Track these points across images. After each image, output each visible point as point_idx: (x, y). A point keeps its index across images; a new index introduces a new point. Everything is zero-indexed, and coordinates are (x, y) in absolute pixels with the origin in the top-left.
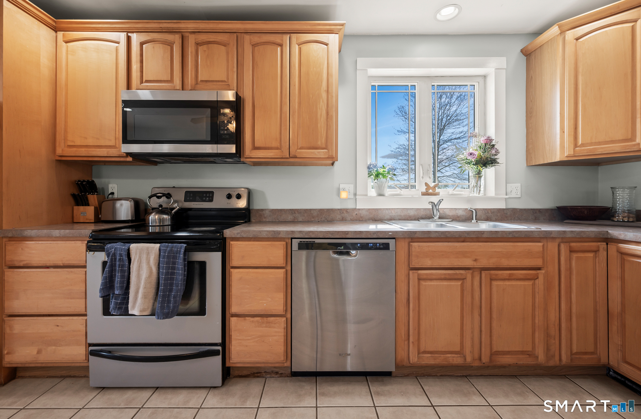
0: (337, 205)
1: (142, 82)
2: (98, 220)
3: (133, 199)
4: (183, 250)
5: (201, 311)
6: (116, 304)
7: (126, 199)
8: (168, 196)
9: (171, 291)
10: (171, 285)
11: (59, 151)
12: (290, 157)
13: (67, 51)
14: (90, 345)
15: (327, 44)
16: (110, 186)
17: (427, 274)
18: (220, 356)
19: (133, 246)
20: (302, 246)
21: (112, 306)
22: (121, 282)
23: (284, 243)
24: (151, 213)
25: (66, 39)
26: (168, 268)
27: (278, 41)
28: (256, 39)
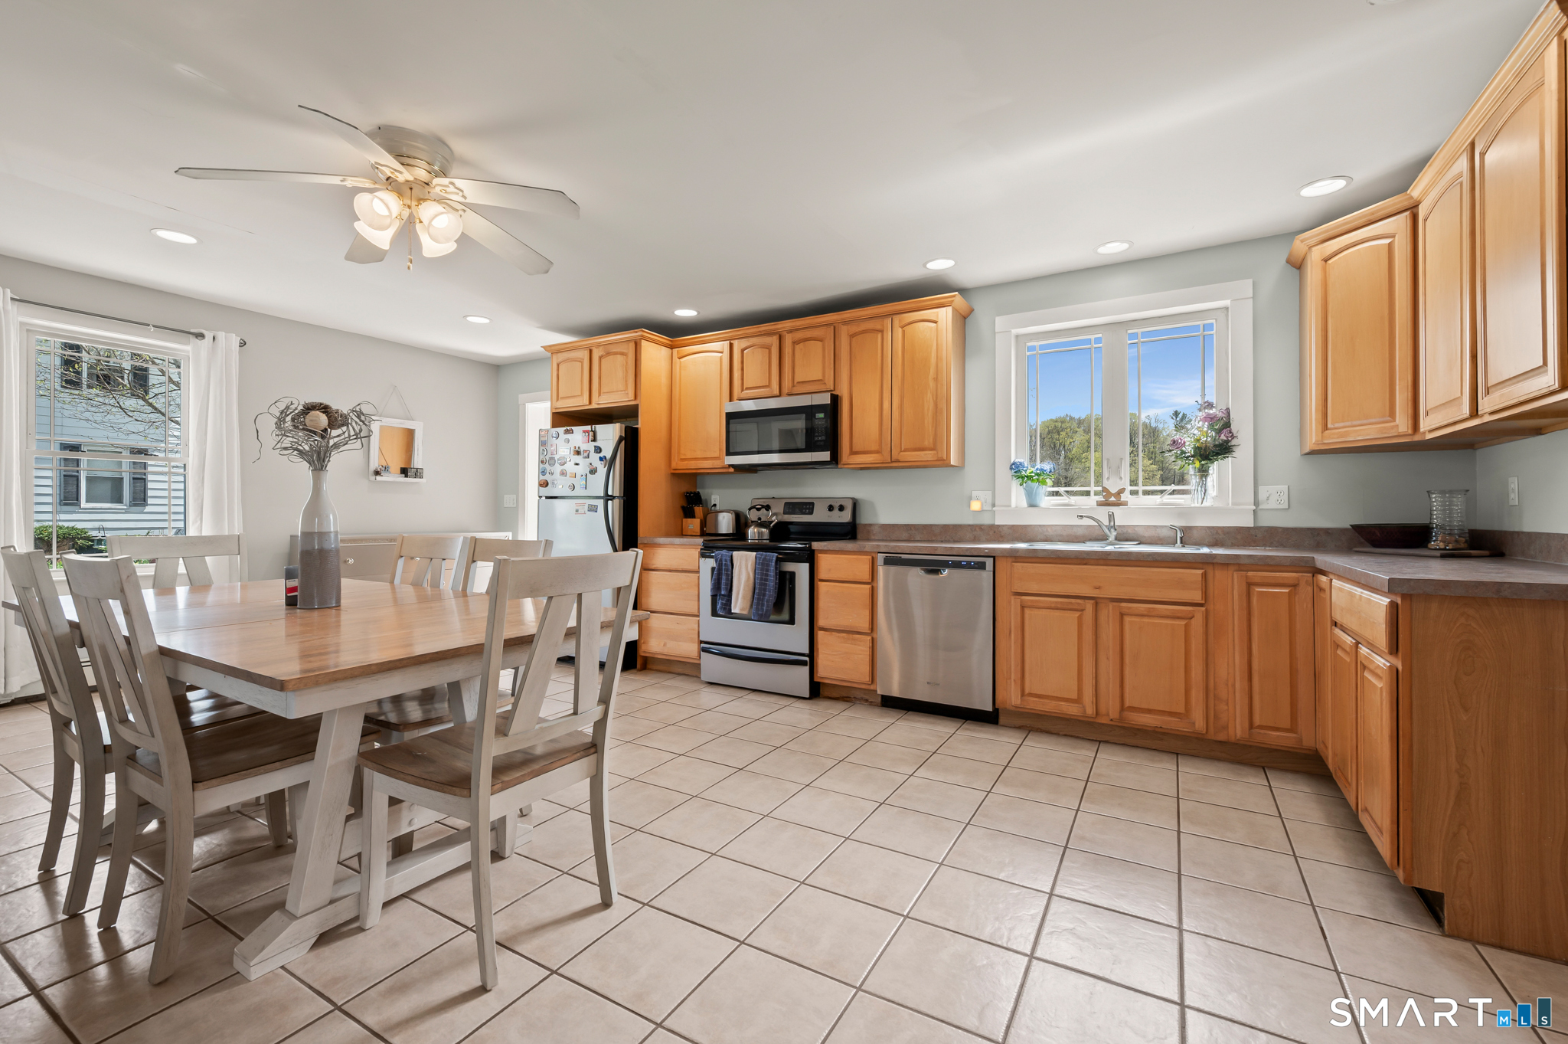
0: (968, 520)
1: (743, 390)
2: (703, 534)
3: (734, 511)
4: (774, 559)
5: (791, 621)
6: (722, 604)
7: (727, 511)
8: (768, 508)
9: (764, 595)
10: (765, 590)
11: (674, 465)
12: (892, 462)
13: (680, 367)
14: (701, 642)
15: (936, 322)
16: (713, 497)
17: (1032, 601)
18: (808, 668)
19: (735, 553)
20: (888, 562)
21: (719, 606)
22: (726, 584)
23: (870, 557)
24: (751, 526)
25: (679, 356)
26: (762, 574)
27: (879, 327)
28: (854, 329)
